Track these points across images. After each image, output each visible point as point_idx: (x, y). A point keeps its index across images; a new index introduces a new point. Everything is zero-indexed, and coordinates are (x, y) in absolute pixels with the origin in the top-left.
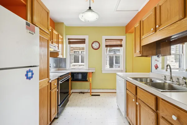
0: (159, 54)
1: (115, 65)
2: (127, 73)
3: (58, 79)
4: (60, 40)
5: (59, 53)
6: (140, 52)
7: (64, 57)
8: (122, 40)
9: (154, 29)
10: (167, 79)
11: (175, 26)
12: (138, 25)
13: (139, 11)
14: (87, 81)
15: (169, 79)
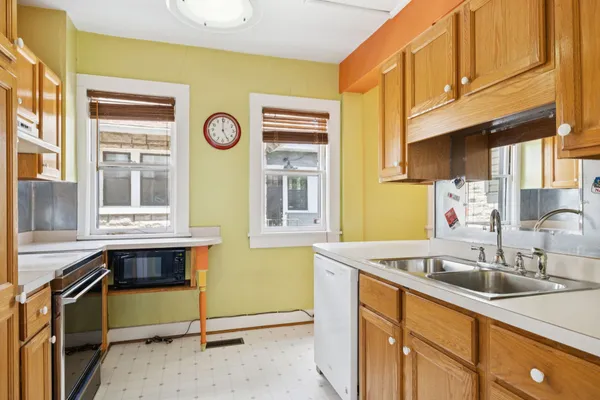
0: (461, 175)
1: (288, 214)
2: (345, 245)
3: (56, 286)
4: (49, 96)
5: (45, 156)
6: (402, 164)
7: (70, 178)
8: (327, 116)
9: (452, 88)
10: (486, 259)
11: (518, 84)
12: (395, 65)
13: (393, 14)
14: (186, 284)
15: (496, 257)
